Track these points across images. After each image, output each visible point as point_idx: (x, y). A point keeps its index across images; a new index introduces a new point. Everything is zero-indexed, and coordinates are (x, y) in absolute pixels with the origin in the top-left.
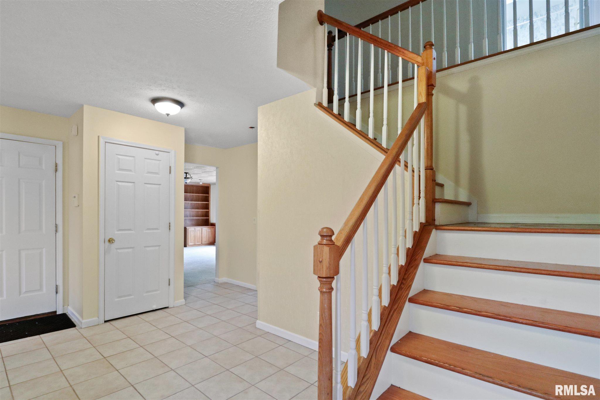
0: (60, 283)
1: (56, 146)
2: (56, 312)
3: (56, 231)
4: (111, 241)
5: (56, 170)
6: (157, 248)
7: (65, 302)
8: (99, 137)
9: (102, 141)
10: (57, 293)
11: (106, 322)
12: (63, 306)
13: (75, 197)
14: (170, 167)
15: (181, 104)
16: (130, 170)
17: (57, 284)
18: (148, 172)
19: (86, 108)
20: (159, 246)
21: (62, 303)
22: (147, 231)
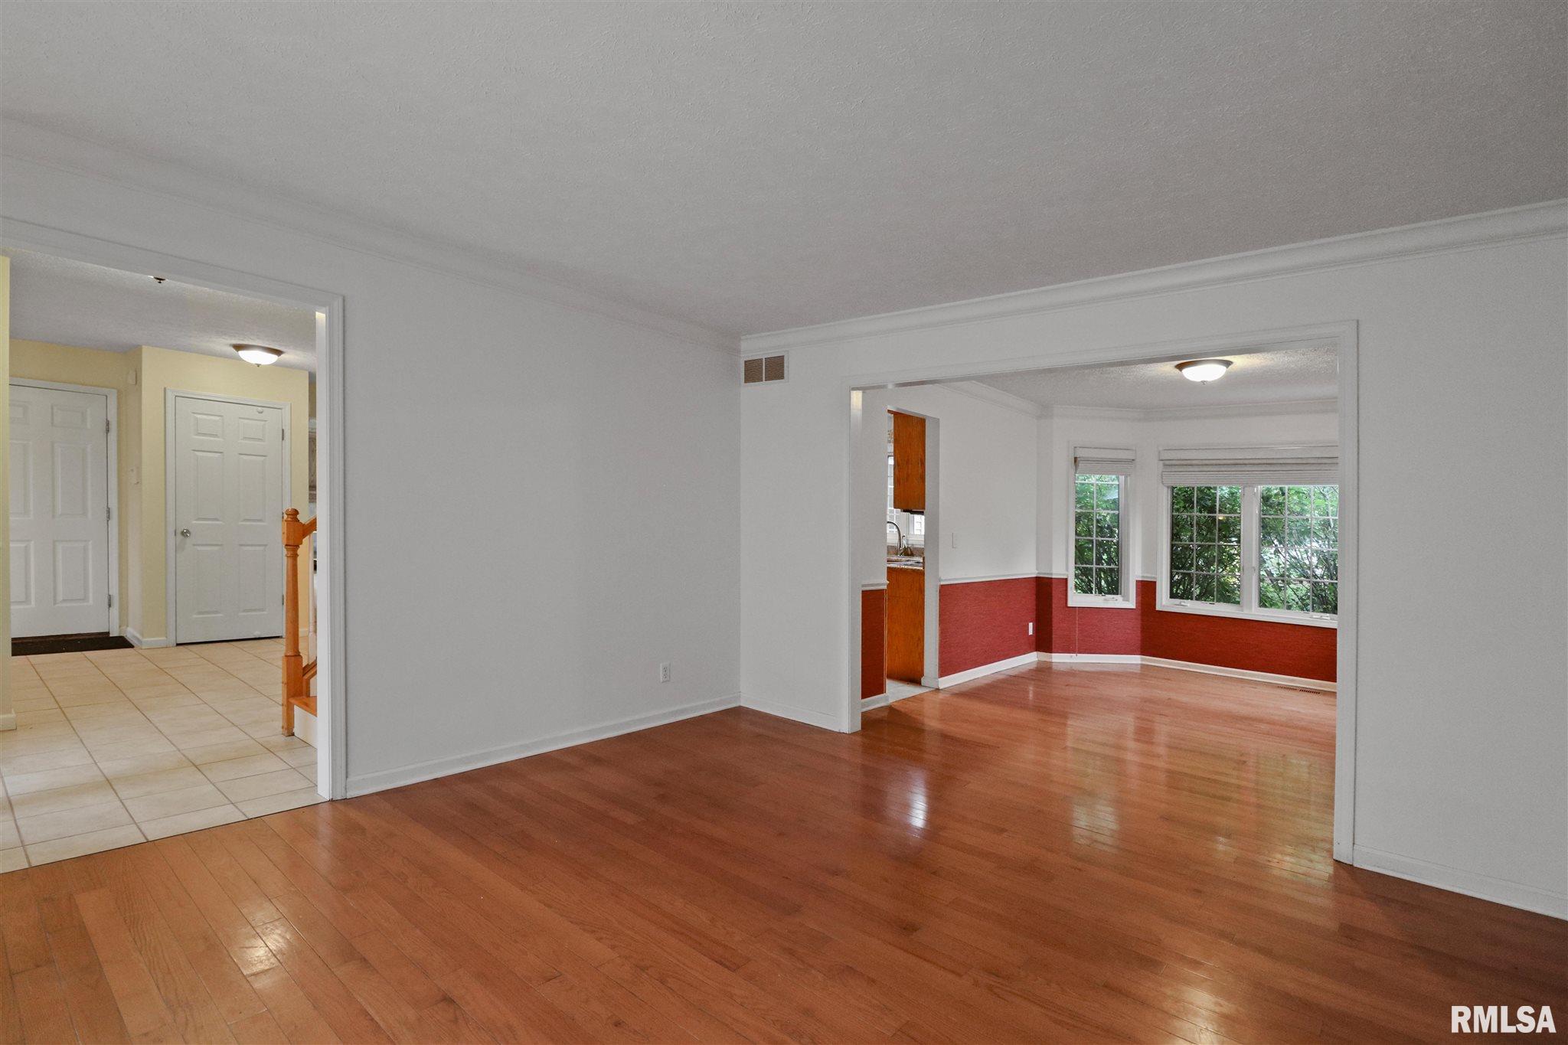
0: (114, 592)
1: (107, 396)
2: (108, 633)
3: (109, 517)
4: (185, 534)
5: (108, 431)
6: (262, 548)
7: (123, 621)
8: (165, 389)
9: (170, 396)
10: (110, 606)
11: (178, 645)
12: (120, 627)
13: (132, 470)
14: (283, 431)
15: (278, 352)
16: (216, 436)
17: (111, 593)
18: (245, 438)
19: (145, 349)
20: (266, 545)
21: (118, 621)
22: (244, 523)
